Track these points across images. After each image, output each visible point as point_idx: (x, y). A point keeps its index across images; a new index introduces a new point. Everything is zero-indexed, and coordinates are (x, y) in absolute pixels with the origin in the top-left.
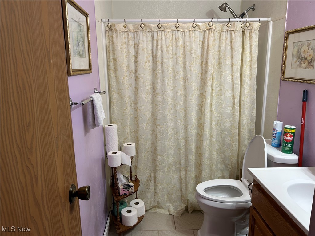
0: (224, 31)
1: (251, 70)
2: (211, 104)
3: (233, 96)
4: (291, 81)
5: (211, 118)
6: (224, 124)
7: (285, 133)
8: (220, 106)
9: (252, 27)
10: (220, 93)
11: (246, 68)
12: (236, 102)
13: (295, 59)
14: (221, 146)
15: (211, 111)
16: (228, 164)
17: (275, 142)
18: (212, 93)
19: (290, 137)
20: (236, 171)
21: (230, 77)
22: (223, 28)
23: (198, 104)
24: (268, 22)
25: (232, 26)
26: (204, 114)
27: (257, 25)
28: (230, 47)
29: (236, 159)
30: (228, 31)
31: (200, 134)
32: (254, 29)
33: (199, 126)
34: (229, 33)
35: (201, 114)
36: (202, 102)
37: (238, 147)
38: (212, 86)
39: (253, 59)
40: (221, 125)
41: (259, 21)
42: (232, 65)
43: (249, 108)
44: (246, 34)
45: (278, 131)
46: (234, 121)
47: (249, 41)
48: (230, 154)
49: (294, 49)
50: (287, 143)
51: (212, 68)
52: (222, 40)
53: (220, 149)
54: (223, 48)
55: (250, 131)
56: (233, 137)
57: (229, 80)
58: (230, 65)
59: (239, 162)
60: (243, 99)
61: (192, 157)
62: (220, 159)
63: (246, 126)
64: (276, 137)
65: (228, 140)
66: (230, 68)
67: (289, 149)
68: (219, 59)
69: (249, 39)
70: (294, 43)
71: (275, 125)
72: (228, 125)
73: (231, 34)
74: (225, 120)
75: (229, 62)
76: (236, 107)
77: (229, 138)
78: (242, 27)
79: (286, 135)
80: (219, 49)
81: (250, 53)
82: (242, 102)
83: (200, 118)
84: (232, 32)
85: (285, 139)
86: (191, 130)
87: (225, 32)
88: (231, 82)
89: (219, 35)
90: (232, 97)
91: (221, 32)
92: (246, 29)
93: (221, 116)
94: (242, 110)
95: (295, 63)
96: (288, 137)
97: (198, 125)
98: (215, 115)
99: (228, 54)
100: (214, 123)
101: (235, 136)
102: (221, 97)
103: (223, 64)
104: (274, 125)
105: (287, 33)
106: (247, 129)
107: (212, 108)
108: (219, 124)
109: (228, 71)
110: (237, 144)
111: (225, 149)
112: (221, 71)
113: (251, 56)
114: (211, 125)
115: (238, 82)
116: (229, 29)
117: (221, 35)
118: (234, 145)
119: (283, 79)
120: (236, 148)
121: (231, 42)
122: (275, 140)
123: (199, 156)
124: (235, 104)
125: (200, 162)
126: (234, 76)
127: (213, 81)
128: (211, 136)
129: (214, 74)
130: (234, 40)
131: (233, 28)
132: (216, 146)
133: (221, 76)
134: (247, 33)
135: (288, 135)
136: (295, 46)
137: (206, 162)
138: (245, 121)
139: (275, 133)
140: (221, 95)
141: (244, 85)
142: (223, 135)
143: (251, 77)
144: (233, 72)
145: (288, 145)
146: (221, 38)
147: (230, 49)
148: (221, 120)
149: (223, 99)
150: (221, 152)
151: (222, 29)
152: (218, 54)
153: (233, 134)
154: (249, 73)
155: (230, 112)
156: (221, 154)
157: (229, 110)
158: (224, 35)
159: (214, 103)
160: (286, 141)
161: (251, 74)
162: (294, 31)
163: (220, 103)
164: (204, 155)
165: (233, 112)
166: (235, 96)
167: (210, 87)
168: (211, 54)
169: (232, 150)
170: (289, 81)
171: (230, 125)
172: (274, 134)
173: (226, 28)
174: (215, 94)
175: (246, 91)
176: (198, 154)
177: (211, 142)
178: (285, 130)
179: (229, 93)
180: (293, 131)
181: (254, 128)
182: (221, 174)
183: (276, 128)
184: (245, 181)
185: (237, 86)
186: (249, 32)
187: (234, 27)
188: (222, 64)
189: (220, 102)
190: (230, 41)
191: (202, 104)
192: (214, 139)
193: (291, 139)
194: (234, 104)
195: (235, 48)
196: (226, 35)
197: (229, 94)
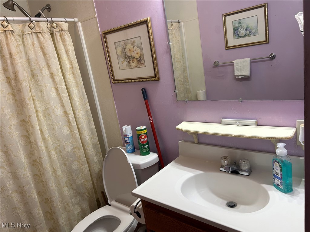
0: (27, 33)
1: (75, 78)
2: (41, 131)
3: (65, 112)
4: (125, 82)
5: (47, 148)
6: (64, 149)
7: (140, 136)
8: (52, 129)
9: (61, 28)
10: (48, 113)
11: (69, 77)
12: (70, 118)
13: (122, 60)
14: (68, 176)
15: (44, 139)
16: (84, 193)
17: (130, 148)
18: (37, 116)
19: (145, 137)
20: (95, 196)
21: (54, 90)
22: (25, 30)
23: (22, 136)
24: (75, 23)
25: (36, 26)
26: (38, 147)
27: (65, 26)
28: (42, 53)
29: (91, 183)
30: (33, 33)
31: (39, 174)
32: (65, 30)
33: (33, 165)
34: (34, 36)
35: (31, 148)
36: (27, 131)
37: (88, 169)
38: (35, 107)
39: (74, 66)
40: (60, 152)
41: (66, 22)
42: (52, 75)
43: (86, 121)
44: (56, 37)
45: (129, 136)
46: (76, 141)
47: (62, 45)
48: (83, 181)
49: (117, 50)
50: (144, 145)
51: (28, 84)
52: (27, 45)
53: (69, 180)
54: (32, 56)
55: (95, 146)
56: (80, 159)
57: (54, 94)
58: (49, 76)
59: (95, 184)
60: (77, 113)
61: (38, 210)
62: (73, 192)
63: (89, 142)
64: (129, 143)
65: (75, 166)
66: (50, 80)
67: (147, 150)
68: (32, 71)
69: (62, 42)
70: (115, 43)
71: (125, 130)
72: (69, 148)
73: (38, 37)
74: (65, 144)
75: (46, 73)
76: (73, 125)
77: (76, 163)
78: (49, 28)
79: (141, 137)
80: (26, 57)
81: (68, 58)
82: (77, 117)
83: (31, 154)
84: (38, 34)
85: (141, 142)
86: (24, 175)
87: (28, 35)
88: (57, 97)
89: (21, 40)
90: (64, 115)
91: (23, 35)
92: (54, 31)
93: (58, 141)
94: (79, 126)
95: (123, 63)
96: (143, 138)
97: (30, 163)
98: (50, 142)
99: (43, 63)
100: (53, 153)
101: (82, 158)
102: (50, 117)
103: (39, 76)
104: (124, 132)
105: (104, 34)
106: (91, 145)
107: (44, 134)
108: (59, 151)
109: (49, 84)
110: (87, 165)
111: (75, 178)
112: (40, 86)
113: (71, 63)
114: (49, 156)
115: (65, 95)
116: (34, 31)
117: (25, 39)
118: (84, 169)
119: (114, 82)
120: (87, 171)
121: (41, 48)
122: (130, 146)
123: (45, 203)
124: (71, 121)
125: (51, 209)
126: (59, 88)
127: (34, 100)
128: (54, 171)
129: (33, 90)
130: (45, 45)
131: (38, 29)
132: (63, 179)
133: (41, 91)
134: (57, 35)
135: (143, 137)
136: (117, 46)
137: (58, 204)
138: (88, 136)
139: (127, 139)
140: (49, 115)
141: (74, 97)
142: (67, 163)
143: (78, 86)
144: (56, 85)
145: (146, 146)
146: (26, 42)
147: (43, 56)
148: (59, 146)
149: (54, 120)
150: (71, 183)
151: (23, 31)
152: (27, 64)
153: (79, 156)
154: (74, 82)
155: (67, 132)
156: (72, 185)
157: (65, 131)
158: (29, 39)
159: (45, 127)
160: (143, 144)
161: (77, 82)
162: (112, 30)
163: (51, 126)
164: (54, 199)
165: (71, 131)
166: (68, 112)
167: (33, 109)
168: (19, 64)
169: (83, 175)
170: (121, 83)
171: (72, 147)
172: (127, 141)
173: (27, 30)
174: (42, 116)
175: (77, 103)
176: (42, 201)
177: (56, 177)
178: (138, 133)
179: (59, 110)
180: (146, 131)
181: (97, 142)
182: (79, 208)
183: (127, 134)
184: (113, 203)
185: (66, 99)
186: (59, 35)
187: (40, 27)
188: (37, 76)
189: (51, 124)
190: (39, 46)
191: (29, 134)
192: (59, 172)
193: (146, 139)
194: (69, 121)
195: (50, 55)
196: (32, 39)
197: (59, 112)
